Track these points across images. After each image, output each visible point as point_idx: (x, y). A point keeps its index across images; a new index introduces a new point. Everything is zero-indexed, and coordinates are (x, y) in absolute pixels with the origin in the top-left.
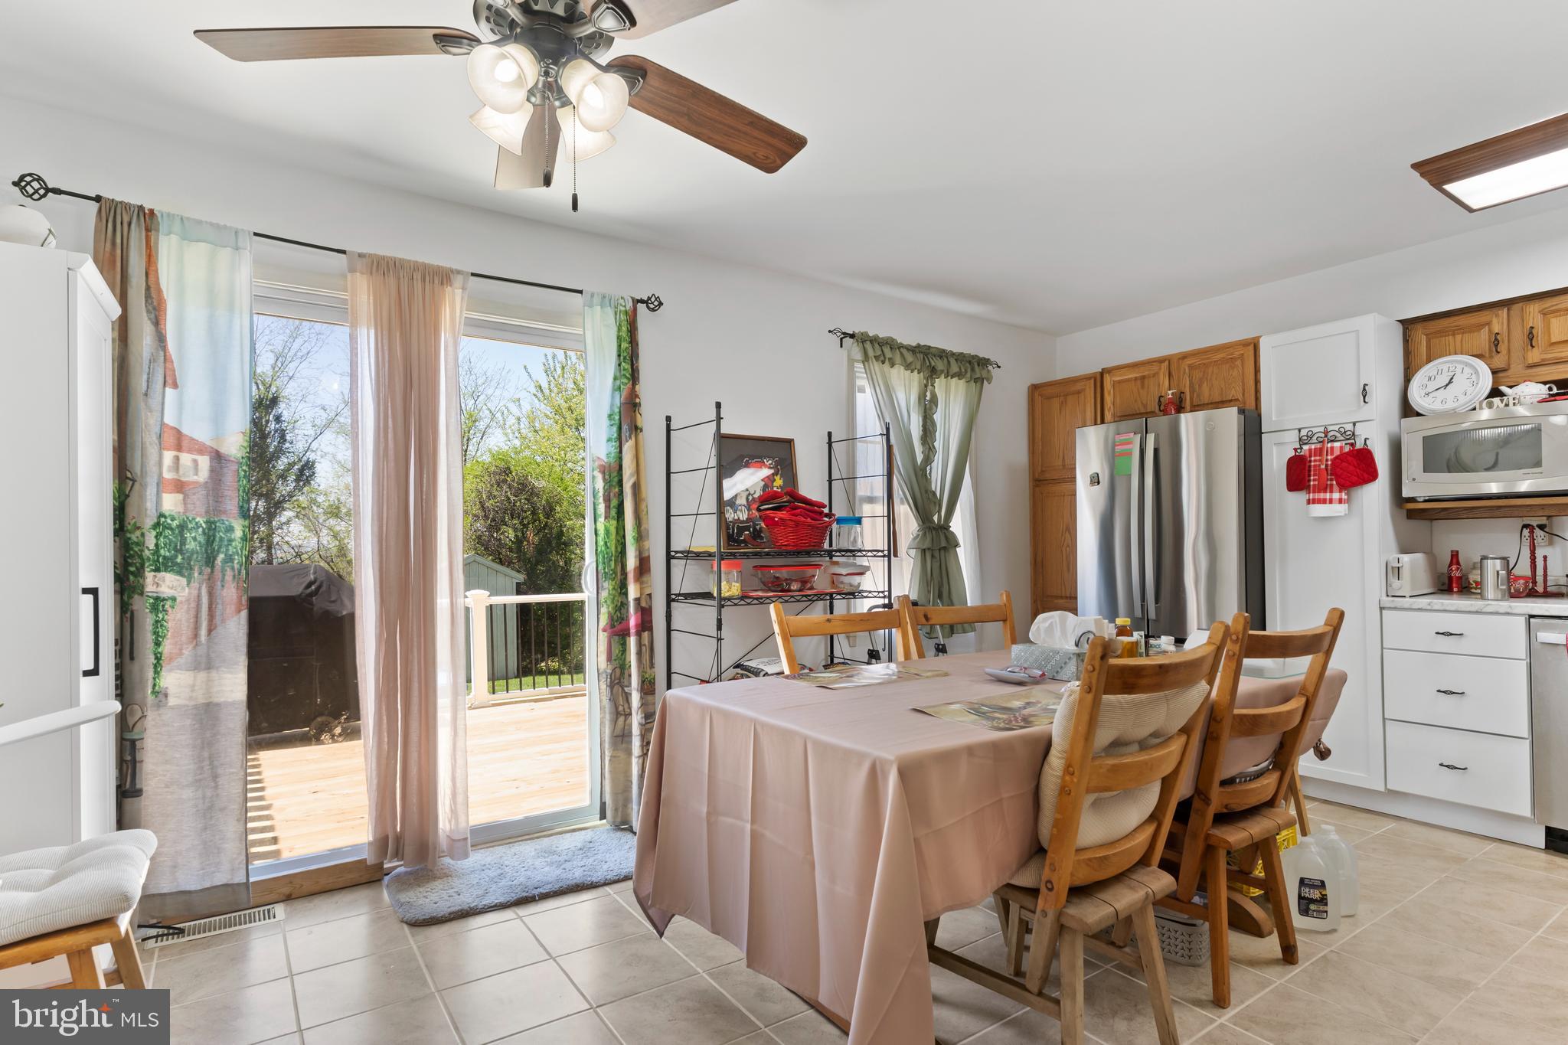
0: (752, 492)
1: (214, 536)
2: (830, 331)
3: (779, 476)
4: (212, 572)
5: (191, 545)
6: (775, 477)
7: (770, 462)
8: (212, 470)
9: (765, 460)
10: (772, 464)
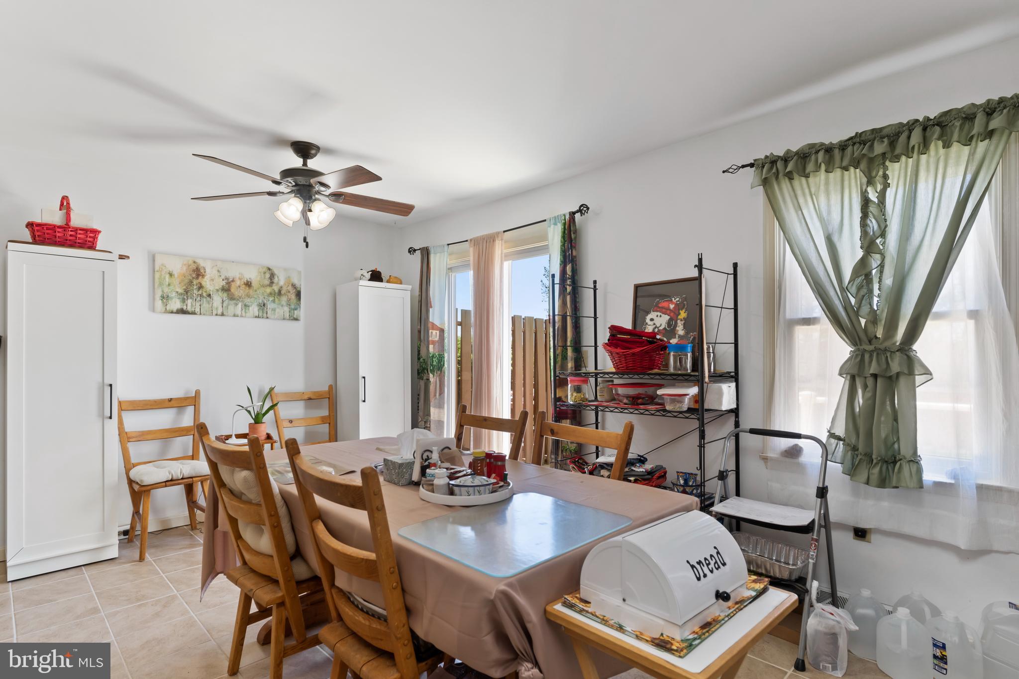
0: (658, 326)
1: (442, 360)
2: (724, 172)
3: (684, 311)
4: (441, 373)
5: (435, 363)
6: (681, 311)
7: (678, 299)
8: (440, 335)
9: (673, 299)
10: (679, 301)
